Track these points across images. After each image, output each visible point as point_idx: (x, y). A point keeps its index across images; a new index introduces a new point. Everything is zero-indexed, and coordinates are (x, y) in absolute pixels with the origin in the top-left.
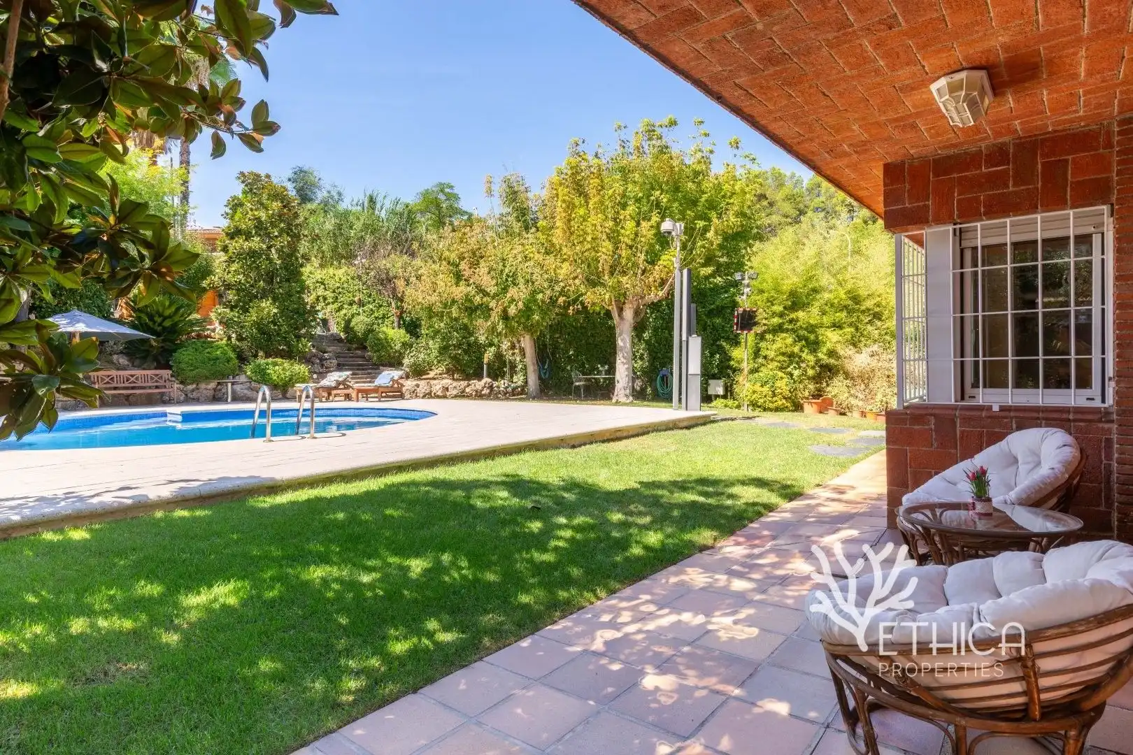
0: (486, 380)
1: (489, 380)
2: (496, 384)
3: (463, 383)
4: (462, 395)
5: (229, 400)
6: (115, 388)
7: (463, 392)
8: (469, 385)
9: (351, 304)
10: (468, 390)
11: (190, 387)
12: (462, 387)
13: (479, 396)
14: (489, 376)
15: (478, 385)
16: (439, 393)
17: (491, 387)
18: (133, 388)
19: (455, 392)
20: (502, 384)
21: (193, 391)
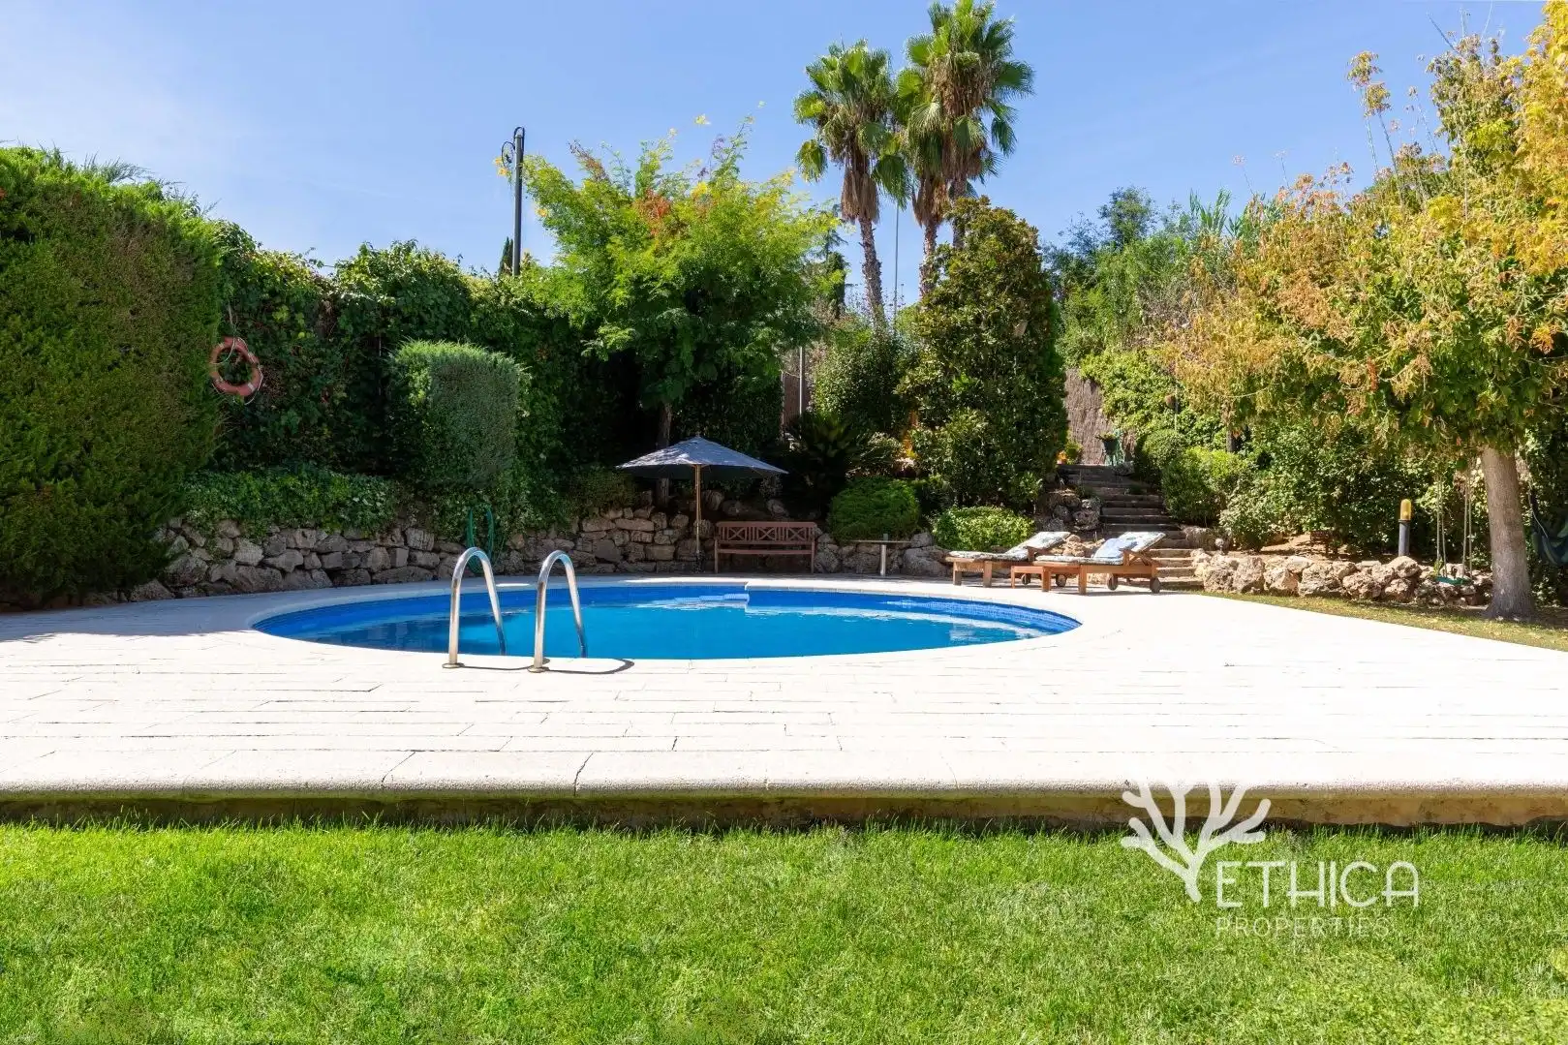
0: (1403, 560)
1: (1409, 561)
2: (1427, 572)
3: (1341, 565)
4: (1332, 593)
5: (882, 572)
6: (750, 547)
7: (1336, 585)
8: (1353, 571)
9: (1161, 410)
10: (1347, 581)
11: (846, 549)
12: (1336, 573)
13: (1378, 599)
14: (1412, 552)
15: (1377, 571)
16: (1278, 585)
17: (1414, 579)
18: (771, 547)
19: (1313, 585)
20: (1448, 573)
21: (851, 554)
